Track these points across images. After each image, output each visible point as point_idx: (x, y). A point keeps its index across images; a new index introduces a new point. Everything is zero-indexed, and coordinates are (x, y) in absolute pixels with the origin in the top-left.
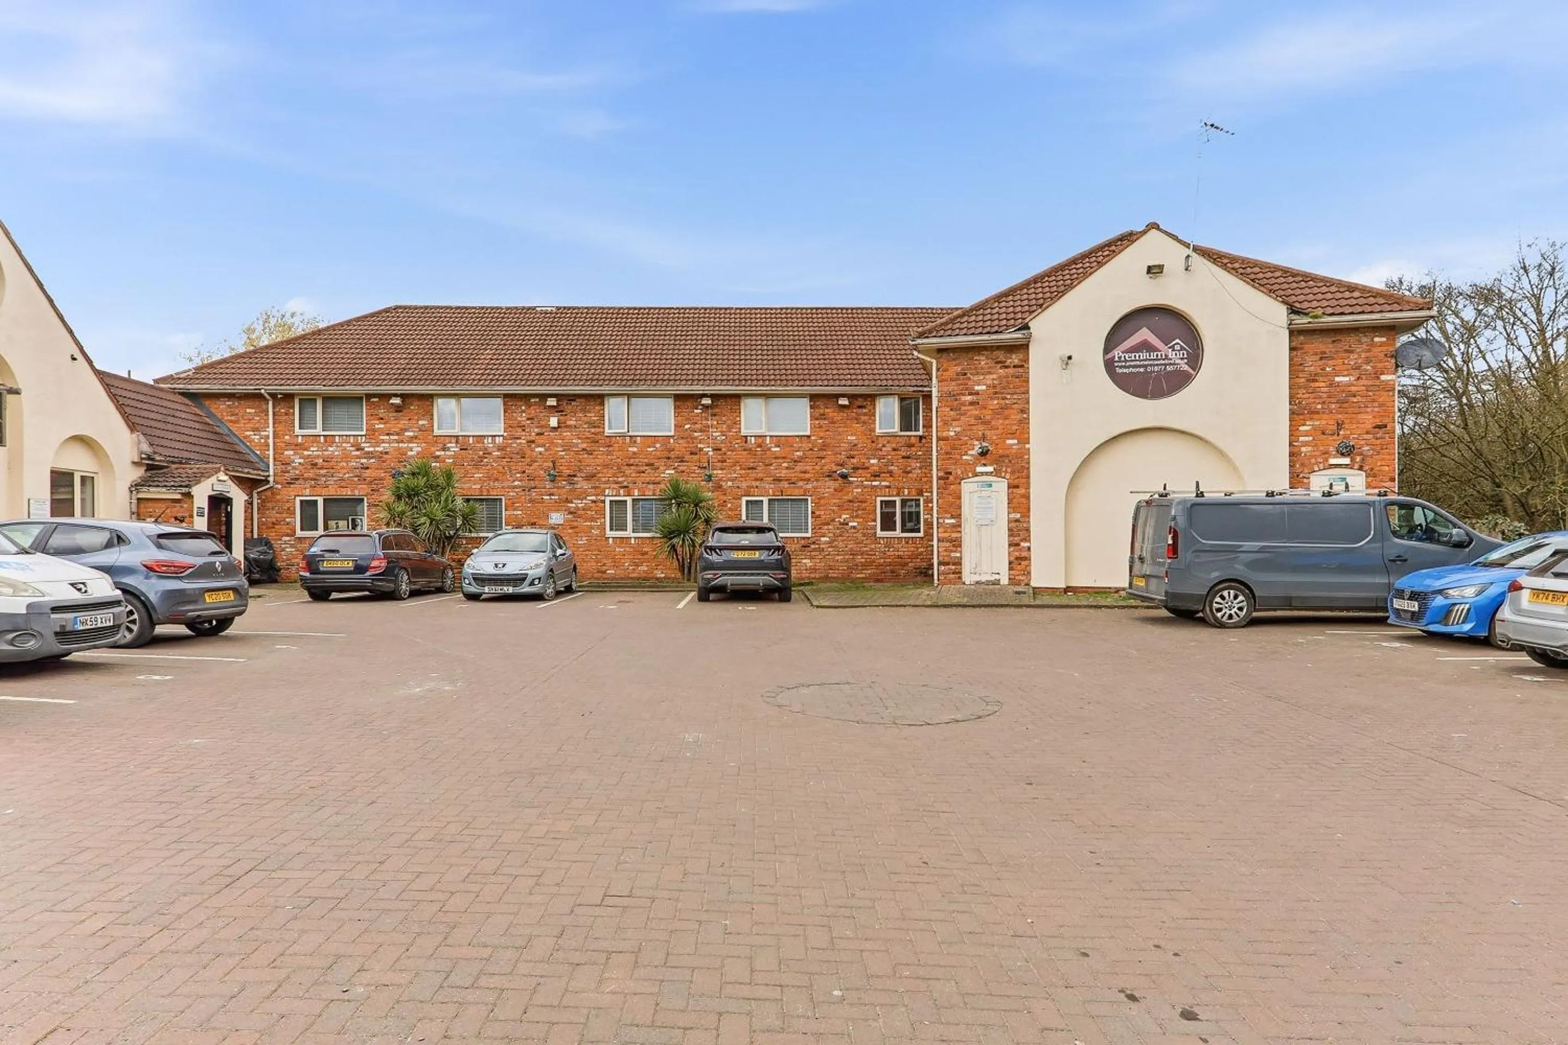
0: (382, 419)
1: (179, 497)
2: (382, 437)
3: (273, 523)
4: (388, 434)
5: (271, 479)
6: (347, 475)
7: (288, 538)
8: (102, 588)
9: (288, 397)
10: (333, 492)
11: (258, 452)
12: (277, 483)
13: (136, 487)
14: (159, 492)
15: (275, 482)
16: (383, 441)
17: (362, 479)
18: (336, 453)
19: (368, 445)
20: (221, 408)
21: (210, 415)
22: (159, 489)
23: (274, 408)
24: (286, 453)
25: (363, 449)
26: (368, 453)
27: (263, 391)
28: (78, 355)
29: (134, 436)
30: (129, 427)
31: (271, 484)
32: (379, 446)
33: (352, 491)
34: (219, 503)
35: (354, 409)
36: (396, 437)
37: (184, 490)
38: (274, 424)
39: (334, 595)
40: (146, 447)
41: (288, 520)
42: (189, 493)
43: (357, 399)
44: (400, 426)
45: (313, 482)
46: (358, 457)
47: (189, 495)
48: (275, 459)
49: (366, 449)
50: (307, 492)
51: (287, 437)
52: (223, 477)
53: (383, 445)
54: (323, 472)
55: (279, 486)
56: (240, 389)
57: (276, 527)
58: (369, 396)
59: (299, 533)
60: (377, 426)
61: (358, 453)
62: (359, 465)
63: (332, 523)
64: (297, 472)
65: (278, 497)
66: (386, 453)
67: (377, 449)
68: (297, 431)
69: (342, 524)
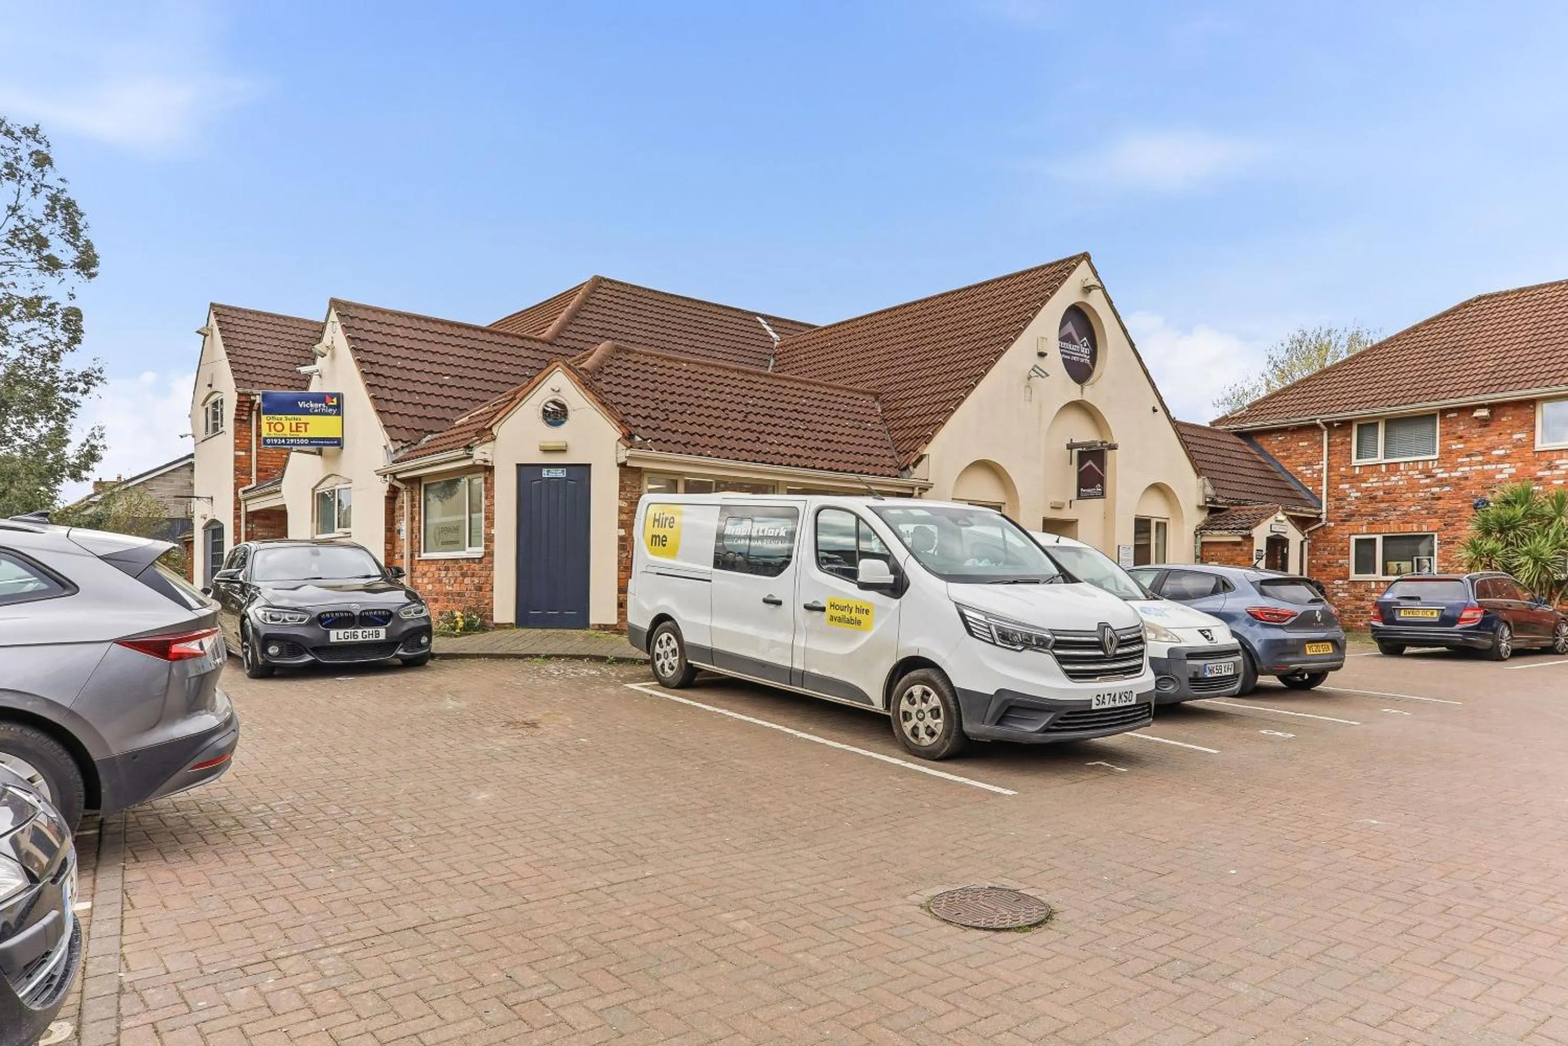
0: (1461, 437)
1: (1239, 539)
2: (1460, 460)
3: (1325, 565)
4: (1468, 456)
5: (1324, 516)
6: (1413, 509)
7: (1340, 582)
8: (1223, 636)
9: (1346, 425)
10: (1394, 529)
11: (1310, 488)
12: (1331, 521)
13: (1200, 531)
14: (1221, 535)
15: (1328, 519)
16: (1462, 465)
17: (1431, 512)
18: (1401, 483)
19: (1442, 470)
20: (1272, 445)
21: (1262, 452)
22: (1221, 532)
23: (1329, 439)
24: (1341, 486)
25: (1433, 476)
26: (1441, 480)
27: (1318, 421)
28: (1159, 407)
29: (1200, 480)
30: (1196, 471)
31: (1324, 522)
32: (1456, 471)
33: (1420, 526)
34: (1277, 545)
35: (1424, 430)
36: (1480, 458)
37: (1245, 532)
38: (1329, 455)
39: (1409, 650)
40: (1209, 491)
41: (1340, 561)
42: (1250, 535)
43: (1427, 418)
44: (1485, 444)
45: (1371, 518)
46: (1428, 486)
47: (1249, 538)
48: (1328, 494)
49: (1439, 476)
50: (1364, 529)
51: (1343, 469)
52: (1281, 517)
53: (1463, 469)
54: (1383, 505)
55: (1332, 524)
56: (1295, 421)
57: (1328, 569)
58: (1444, 412)
59: (1353, 576)
60: (1454, 447)
61: (1428, 481)
62: (1428, 495)
63: (1393, 565)
64: (1353, 508)
65: (1330, 537)
66: (1466, 478)
67: (1453, 474)
68: (1355, 461)
69: (1406, 565)
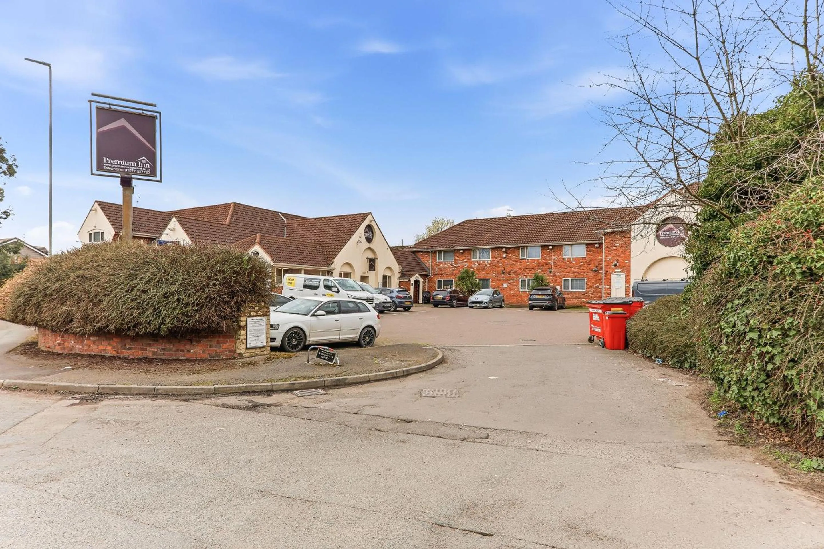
0: (458, 257)
1: (407, 281)
2: (458, 262)
3: (431, 287)
5: (430, 274)
6: (449, 273)
7: (434, 291)
8: (389, 300)
9: (435, 251)
10: (445, 278)
11: (428, 267)
13: (399, 278)
14: (403, 280)
17: (453, 274)
18: (446, 267)
19: (455, 264)
20: (419, 255)
21: (417, 257)
23: (432, 255)
24: (434, 267)
25: (453, 265)
26: (455, 266)
27: (429, 250)
29: (399, 266)
30: (398, 263)
31: (431, 276)
32: (457, 265)
33: (450, 277)
34: (417, 282)
35: (451, 254)
36: (461, 262)
38: (432, 259)
41: (434, 286)
43: (452, 251)
44: (462, 259)
45: (441, 275)
46: (452, 268)
47: (409, 280)
48: (432, 269)
50: (439, 278)
51: (435, 263)
52: (417, 275)
54: (443, 272)
55: (433, 276)
56: (424, 250)
58: (455, 250)
59: (437, 289)
60: (457, 259)
62: (452, 270)
63: (445, 287)
64: (437, 272)
65: (432, 280)
66: (459, 267)
68: (437, 261)
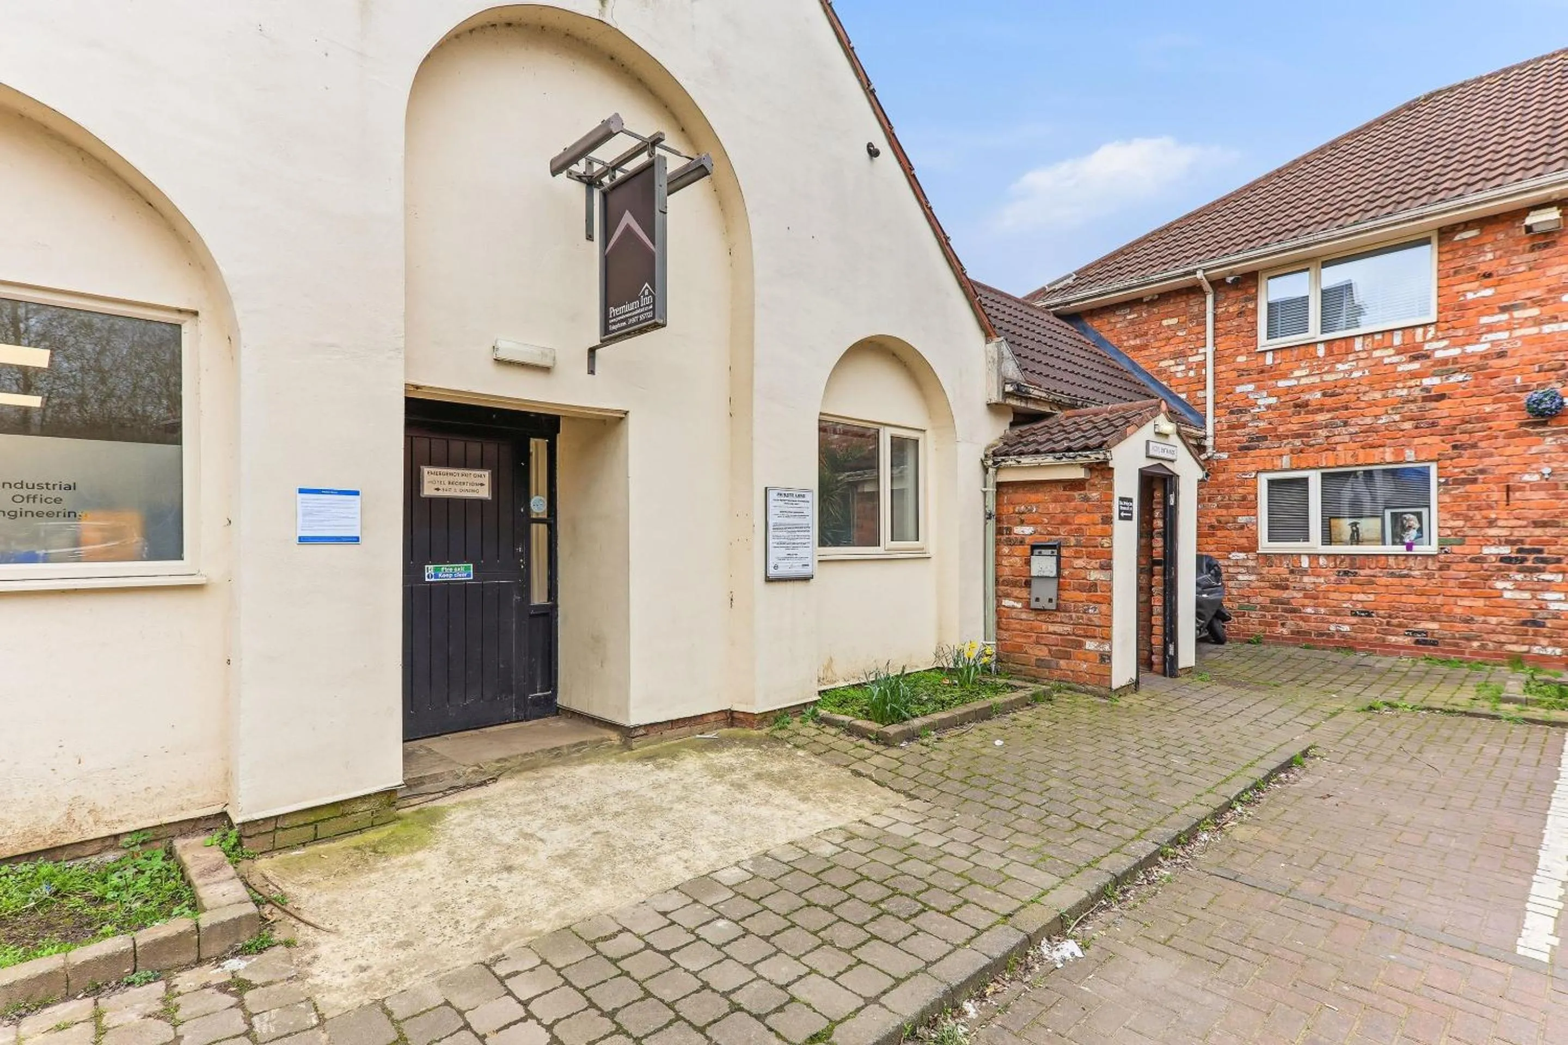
0: (1488, 275)
2: (1484, 320)
3: (1212, 527)
4: (1504, 310)
5: (1209, 442)
6: (1384, 420)
7: (1242, 555)
9: (1247, 280)
10: (1344, 458)
11: (1183, 396)
12: (1220, 450)
15: (1216, 447)
16: (1491, 329)
17: (1428, 425)
18: (1356, 374)
19: (1445, 343)
20: (1118, 330)
21: (1104, 343)
23: (1215, 307)
24: (1239, 389)
25: (1427, 357)
26: (1445, 361)
31: (1210, 452)
32: (1477, 342)
33: (1399, 452)
36: (1535, 312)
38: (1215, 337)
40: (1011, 370)
41: (1242, 520)
44: (1544, 280)
45: (1298, 442)
46: (1414, 375)
47: (1103, 469)
48: (1216, 404)
49: (1439, 355)
50: (1286, 461)
51: (1241, 359)
53: (1491, 337)
54: (1321, 418)
55: (1224, 456)
57: (1219, 533)
58: (1447, 231)
59: (1265, 545)
60: (1470, 296)
61: (1415, 366)
62: (1417, 392)
64: (1262, 424)
65: (1222, 477)
66: (1502, 355)
67: (1469, 349)
68: (1263, 342)
69: (1371, 526)
